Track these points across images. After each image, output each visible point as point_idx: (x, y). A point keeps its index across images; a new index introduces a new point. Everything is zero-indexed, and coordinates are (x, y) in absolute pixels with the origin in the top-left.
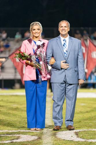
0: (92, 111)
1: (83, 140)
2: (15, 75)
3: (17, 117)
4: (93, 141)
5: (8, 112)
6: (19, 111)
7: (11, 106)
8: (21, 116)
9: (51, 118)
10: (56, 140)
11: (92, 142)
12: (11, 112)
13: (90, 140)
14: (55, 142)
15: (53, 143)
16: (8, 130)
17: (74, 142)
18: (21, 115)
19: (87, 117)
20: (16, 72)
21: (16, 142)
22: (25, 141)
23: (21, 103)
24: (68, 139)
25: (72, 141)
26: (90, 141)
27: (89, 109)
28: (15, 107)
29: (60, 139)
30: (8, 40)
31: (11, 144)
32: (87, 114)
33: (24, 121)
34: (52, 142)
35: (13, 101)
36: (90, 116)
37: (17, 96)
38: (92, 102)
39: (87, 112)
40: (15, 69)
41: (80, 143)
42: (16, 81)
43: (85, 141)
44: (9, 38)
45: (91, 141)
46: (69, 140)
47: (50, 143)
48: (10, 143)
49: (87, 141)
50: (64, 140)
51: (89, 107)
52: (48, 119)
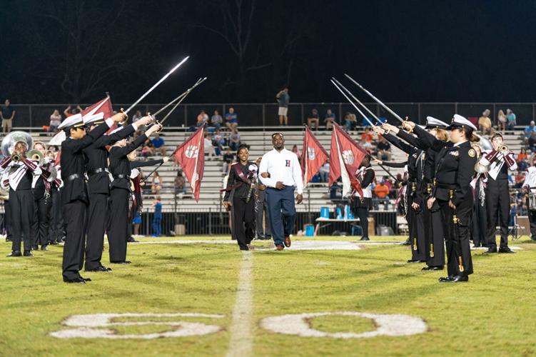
0: (345, 276)
1: (322, 334)
4: (345, 336)
6: (180, 277)
7: (164, 266)
8: (184, 286)
9: (250, 289)
10: (260, 335)
11: (342, 338)
14: (259, 337)
15: (254, 339)
17: (302, 338)
18: (185, 283)
21: (170, 337)
25: (297, 335)
26: (338, 335)
27: (336, 273)
28: (173, 268)
29: (269, 333)
31: (159, 340)
32: (332, 281)
33: (191, 294)
34: (252, 337)
35: (169, 256)
36: (338, 287)
39: (333, 278)
41: (316, 340)
42: (177, 217)
43: (327, 337)
45: (340, 337)
46: (289, 335)
47: (248, 339)
48: (156, 339)
49: (331, 335)
50: (279, 333)
51: (337, 270)
52: (244, 292)
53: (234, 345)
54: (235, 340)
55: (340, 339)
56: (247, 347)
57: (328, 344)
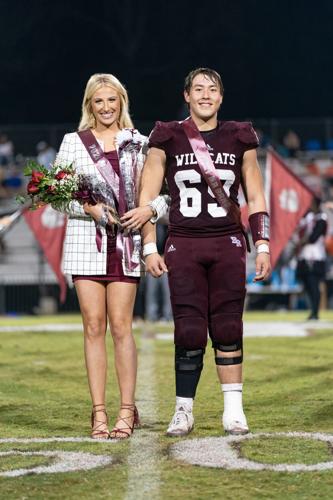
0: (287, 376)
1: (258, 467)
2: (41, 272)
3: (48, 396)
4: (291, 468)
5: (17, 383)
6: (52, 381)
7: (29, 365)
8: (58, 394)
9: (153, 399)
10: (169, 468)
11: (286, 471)
12: (29, 384)
13: (280, 466)
14: (168, 472)
15: (162, 475)
16: (19, 437)
17: (230, 472)
18: (60, 390)
19: (269, 396)
20: (42, 263)
21: (43, 474)
22: (74, 469)
23: (60, 356)
24: (211, 464)
25: (222, 469)
26: (280, 468)
27: (274, 372)
28: (42, 369)
29: (183, 465)
30: (17, 164)
31: (28, 479)
32: (268, 384)
33: (69, 408)
34: (159, 472)
35: (35, 350)
36: (278, 394)
37: (45, 333)
38: (283, 350)
39: (269, 380)
40: (41, 252)
41: (249, 475)
42: (43, 290)
43: (264, 470)
44: (20, 158)
45: (283, 469)
46: (211, 468)
47: (153, 475)
48: (24, 476)
49: (271, 468)
50: (196, 465)
51: (275, 367)
52: (144, 403)
53: (134, 484)
54: (135, 478)
55: (283, 474)
56: (152, 486)
57: (266, 481)
